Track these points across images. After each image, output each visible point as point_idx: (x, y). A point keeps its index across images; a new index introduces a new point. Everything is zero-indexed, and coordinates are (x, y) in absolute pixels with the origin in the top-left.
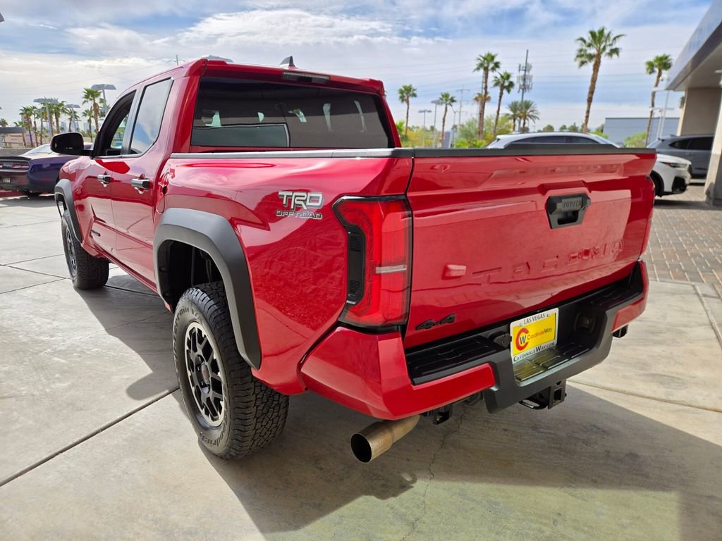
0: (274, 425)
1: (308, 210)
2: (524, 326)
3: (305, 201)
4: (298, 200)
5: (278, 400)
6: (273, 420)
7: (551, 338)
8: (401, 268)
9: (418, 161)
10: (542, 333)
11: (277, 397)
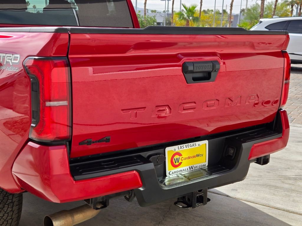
0: (9, 218)
1: (12, 65)
2: (177, 150)
3: (11, 60)
4: (8, 59)
5: (12, 200)
6: (8, 213)
7: (204, 161)
8: (65, 103)
9: (73, 36)
10: (194, 157)
11: (10, 197)
